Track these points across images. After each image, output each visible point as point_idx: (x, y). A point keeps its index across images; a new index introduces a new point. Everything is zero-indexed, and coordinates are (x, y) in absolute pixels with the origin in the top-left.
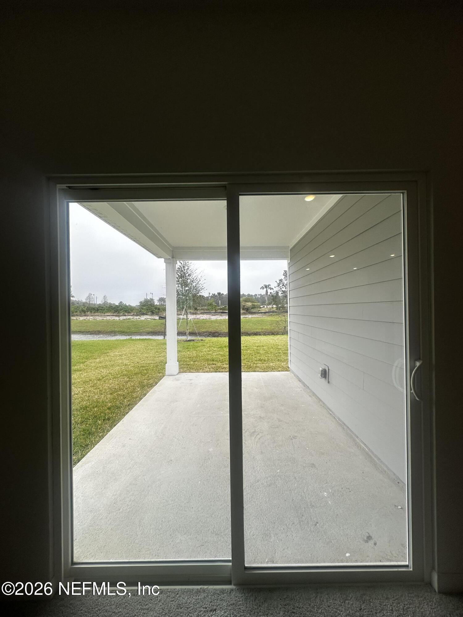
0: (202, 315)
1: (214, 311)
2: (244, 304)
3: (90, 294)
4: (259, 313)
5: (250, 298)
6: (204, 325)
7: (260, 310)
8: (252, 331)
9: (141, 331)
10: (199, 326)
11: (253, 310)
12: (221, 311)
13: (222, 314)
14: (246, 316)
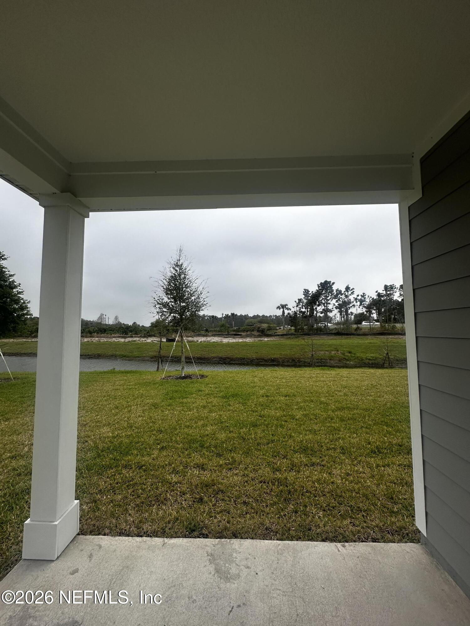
0: (213, 337)
1: (226, 333)
2: (259, 326)
3: (102, 315)
4: (276, 335)
5: (264, 319)
6: (214, 349)
7: (276, 332)
8: (269, 357)
9: (144, 355)
10: (209, 350)
11: (269, 333)
12: (234, 333)
13: (235, 336)
14: (261, 339)
